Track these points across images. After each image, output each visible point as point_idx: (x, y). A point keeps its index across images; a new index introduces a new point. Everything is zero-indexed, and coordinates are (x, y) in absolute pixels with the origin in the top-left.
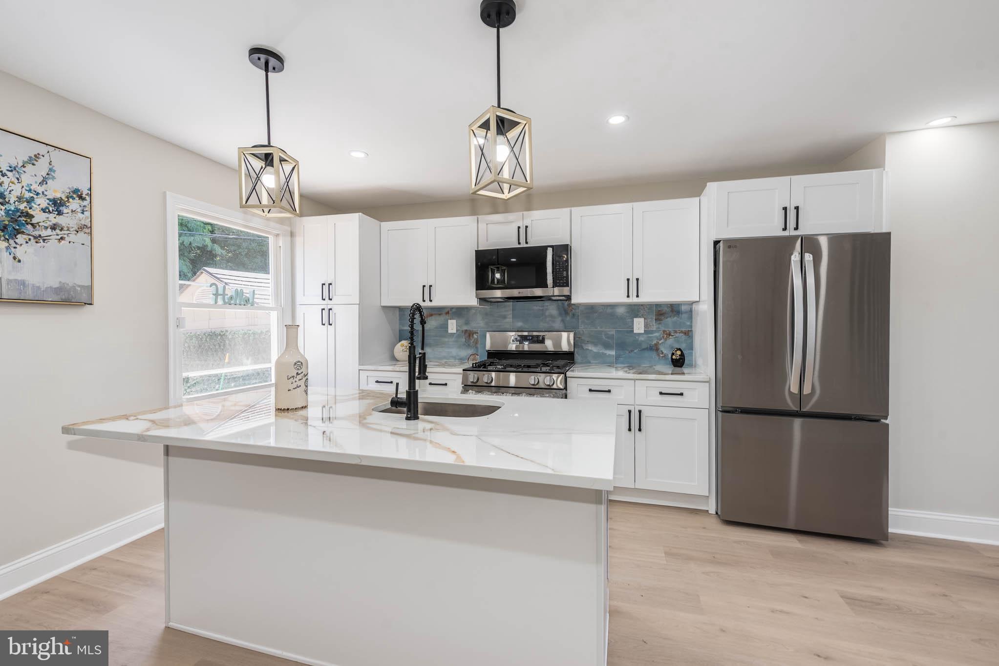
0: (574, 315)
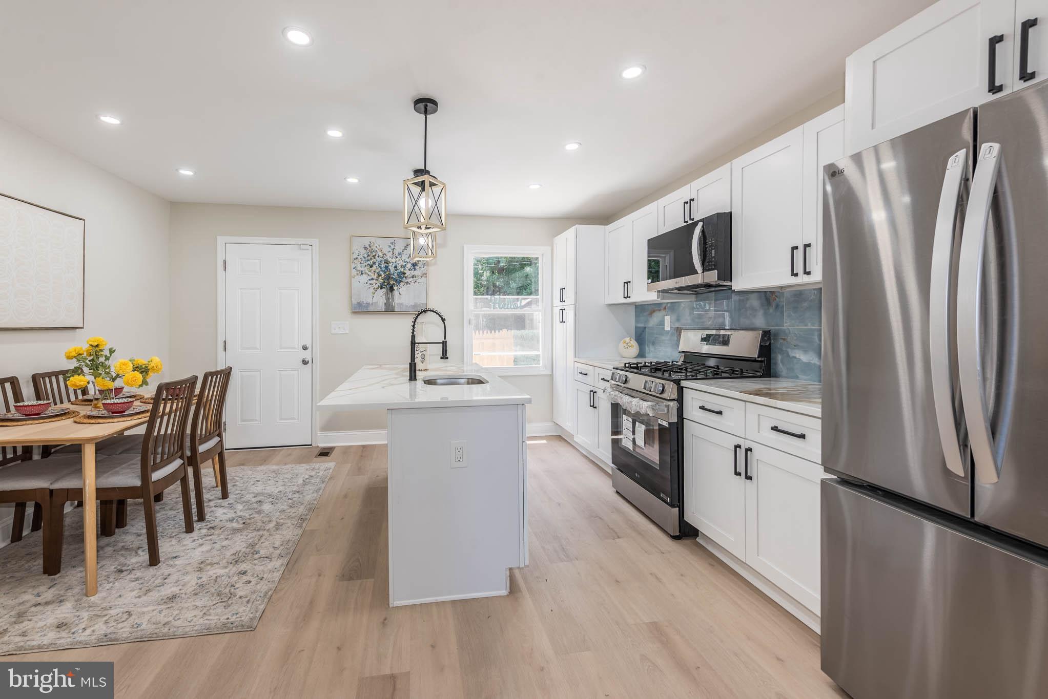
0: (777, 306)
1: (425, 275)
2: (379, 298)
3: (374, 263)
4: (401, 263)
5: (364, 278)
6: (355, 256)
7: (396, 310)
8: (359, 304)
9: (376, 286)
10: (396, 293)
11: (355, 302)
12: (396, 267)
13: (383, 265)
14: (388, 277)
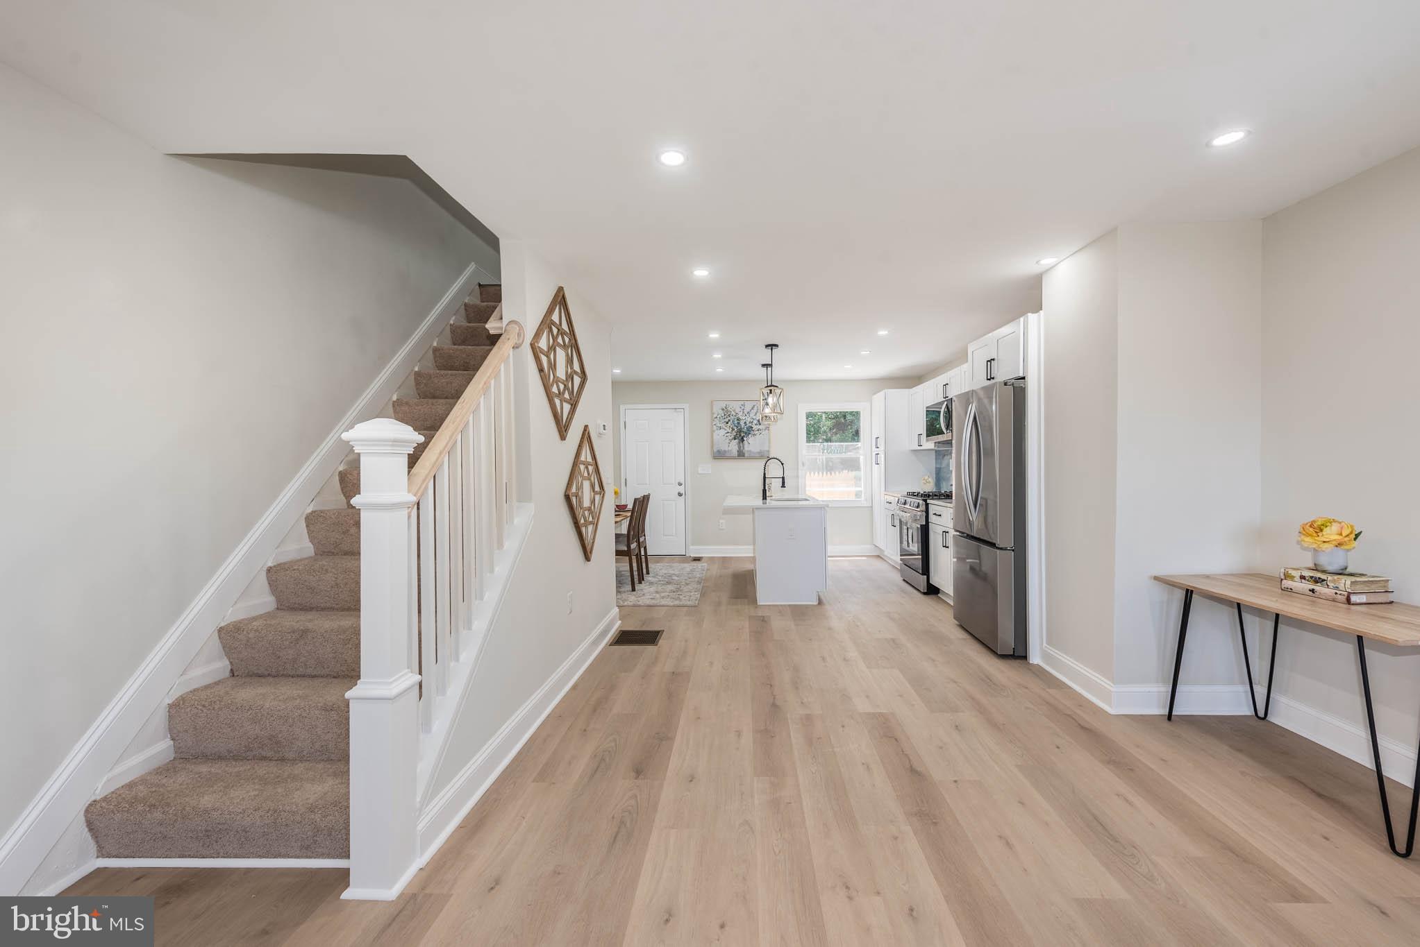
1: (768, 428)
2: (734, 447)
3: (729, 420)
4: (749, 420)
5: (722, 432)
6: (715, 416)
7: (746, 455)
8: (718, 451)
9: (731, 438)
10: (745, 442)
11: (715, 450)
12: (745, 423)
13: (736, 422)
14: (740, 431)
